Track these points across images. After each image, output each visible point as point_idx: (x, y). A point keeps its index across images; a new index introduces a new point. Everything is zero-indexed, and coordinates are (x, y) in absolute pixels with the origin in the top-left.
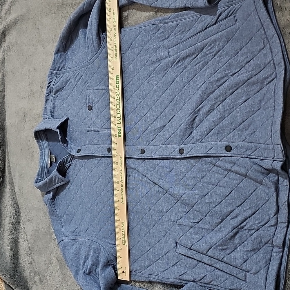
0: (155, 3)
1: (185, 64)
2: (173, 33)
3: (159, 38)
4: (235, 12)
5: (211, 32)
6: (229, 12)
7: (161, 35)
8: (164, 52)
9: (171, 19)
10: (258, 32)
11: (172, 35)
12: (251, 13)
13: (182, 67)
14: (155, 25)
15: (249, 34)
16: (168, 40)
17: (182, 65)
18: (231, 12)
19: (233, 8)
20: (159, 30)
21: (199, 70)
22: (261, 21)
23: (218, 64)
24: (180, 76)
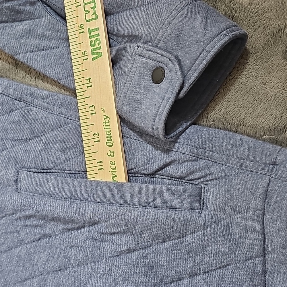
0: (27, 55)
1: (48, 231)
2: (43, 137)
3: (6, 130)
4: (207, 179)
5: (132, 196)
6: (192, 170)
7: (13, 126)
8: (6, 168)
9: (48, 103)
10: (248, 262)
11: (38, 139)
12: (248, 210)
13: (37, 230)
14: (4, 97)
15: (226, 254)
16: (28, 146)
17: (41, 226)
18: (198, 175)
19: (207, 167)
20: (10, 112)
21: (75, 263)
22: (264, 241)
23: (124, 280)
24: (29, 246)
